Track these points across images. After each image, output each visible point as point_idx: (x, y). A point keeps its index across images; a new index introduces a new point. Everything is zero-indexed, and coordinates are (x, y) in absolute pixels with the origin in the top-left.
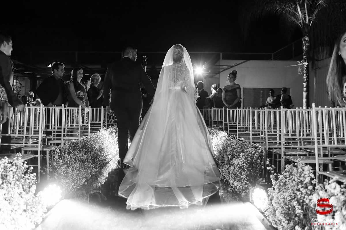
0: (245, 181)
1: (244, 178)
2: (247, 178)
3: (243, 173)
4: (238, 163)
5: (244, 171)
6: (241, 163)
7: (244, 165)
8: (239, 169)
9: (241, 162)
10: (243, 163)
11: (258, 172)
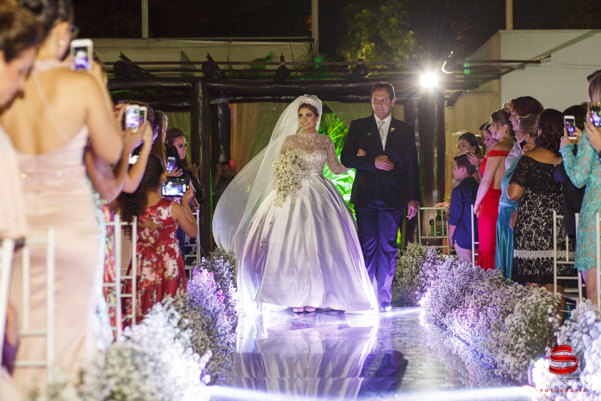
0: (523, 354)
1: (522, 349)
2: (528, 348)
3: (520, 339)
4: (511, 322)
5: (522, 335)
6: (515, 322)
7: (521, 326)
8: (513, 333)
9: (517, 319)
10: (520, 321)
11: (546, 337)
